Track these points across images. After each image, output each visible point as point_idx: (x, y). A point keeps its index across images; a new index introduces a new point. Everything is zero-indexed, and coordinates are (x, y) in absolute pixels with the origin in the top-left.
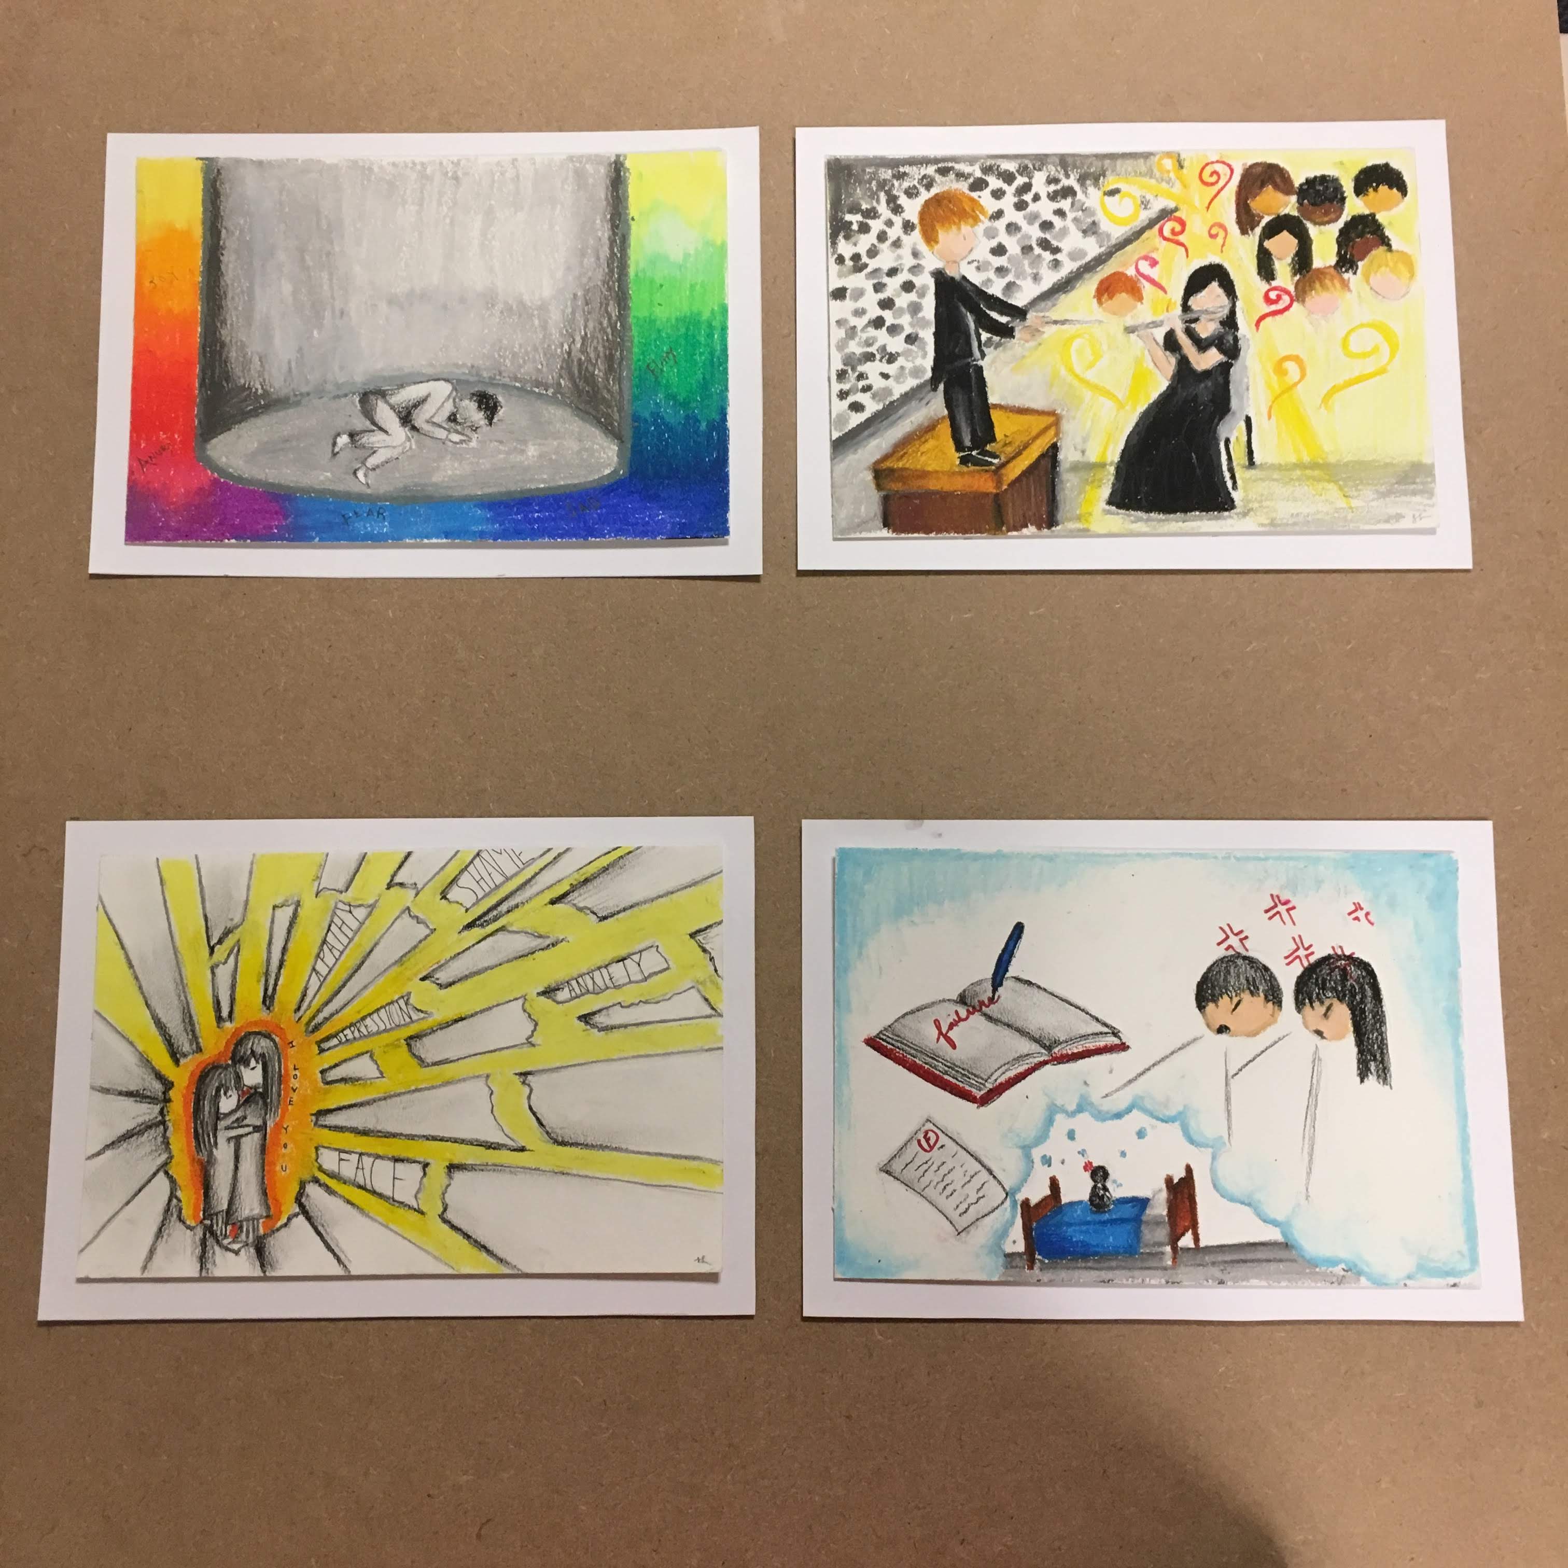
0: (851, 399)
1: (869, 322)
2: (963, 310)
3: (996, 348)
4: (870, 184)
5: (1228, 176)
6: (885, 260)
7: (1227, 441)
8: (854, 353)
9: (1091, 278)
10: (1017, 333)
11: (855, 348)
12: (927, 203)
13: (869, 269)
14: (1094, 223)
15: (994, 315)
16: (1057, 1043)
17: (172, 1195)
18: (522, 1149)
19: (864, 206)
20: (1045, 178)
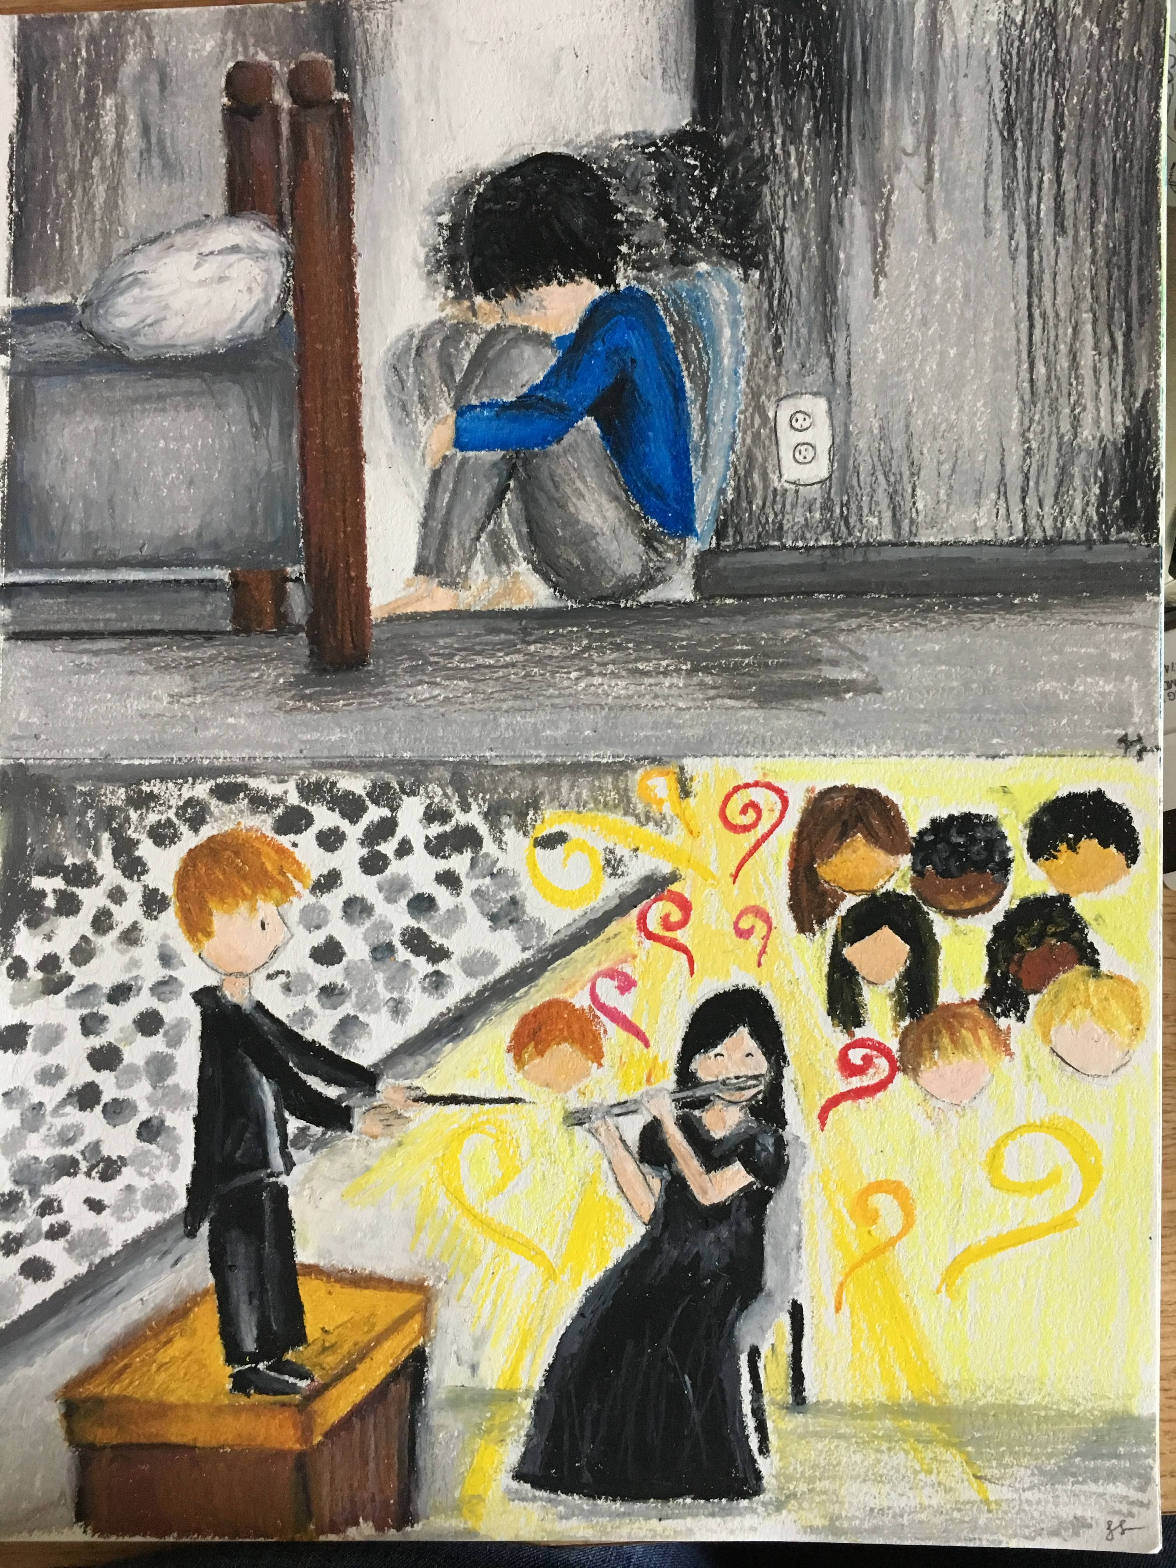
0: (26, 1253)
1: (69, 1095)
2: (255, 1071)
3: (314, 1151)
4: (83, 815)
5: (777, 814)
7: (754, 1354)
8: (36, 1159)
9: (505, 1010)
10: (357, 1121)
12: (193, 855)
13: (74, 988)
14: (514, 902)
15: (314, 1082)
19: (68, 862)
20: (422, 809)
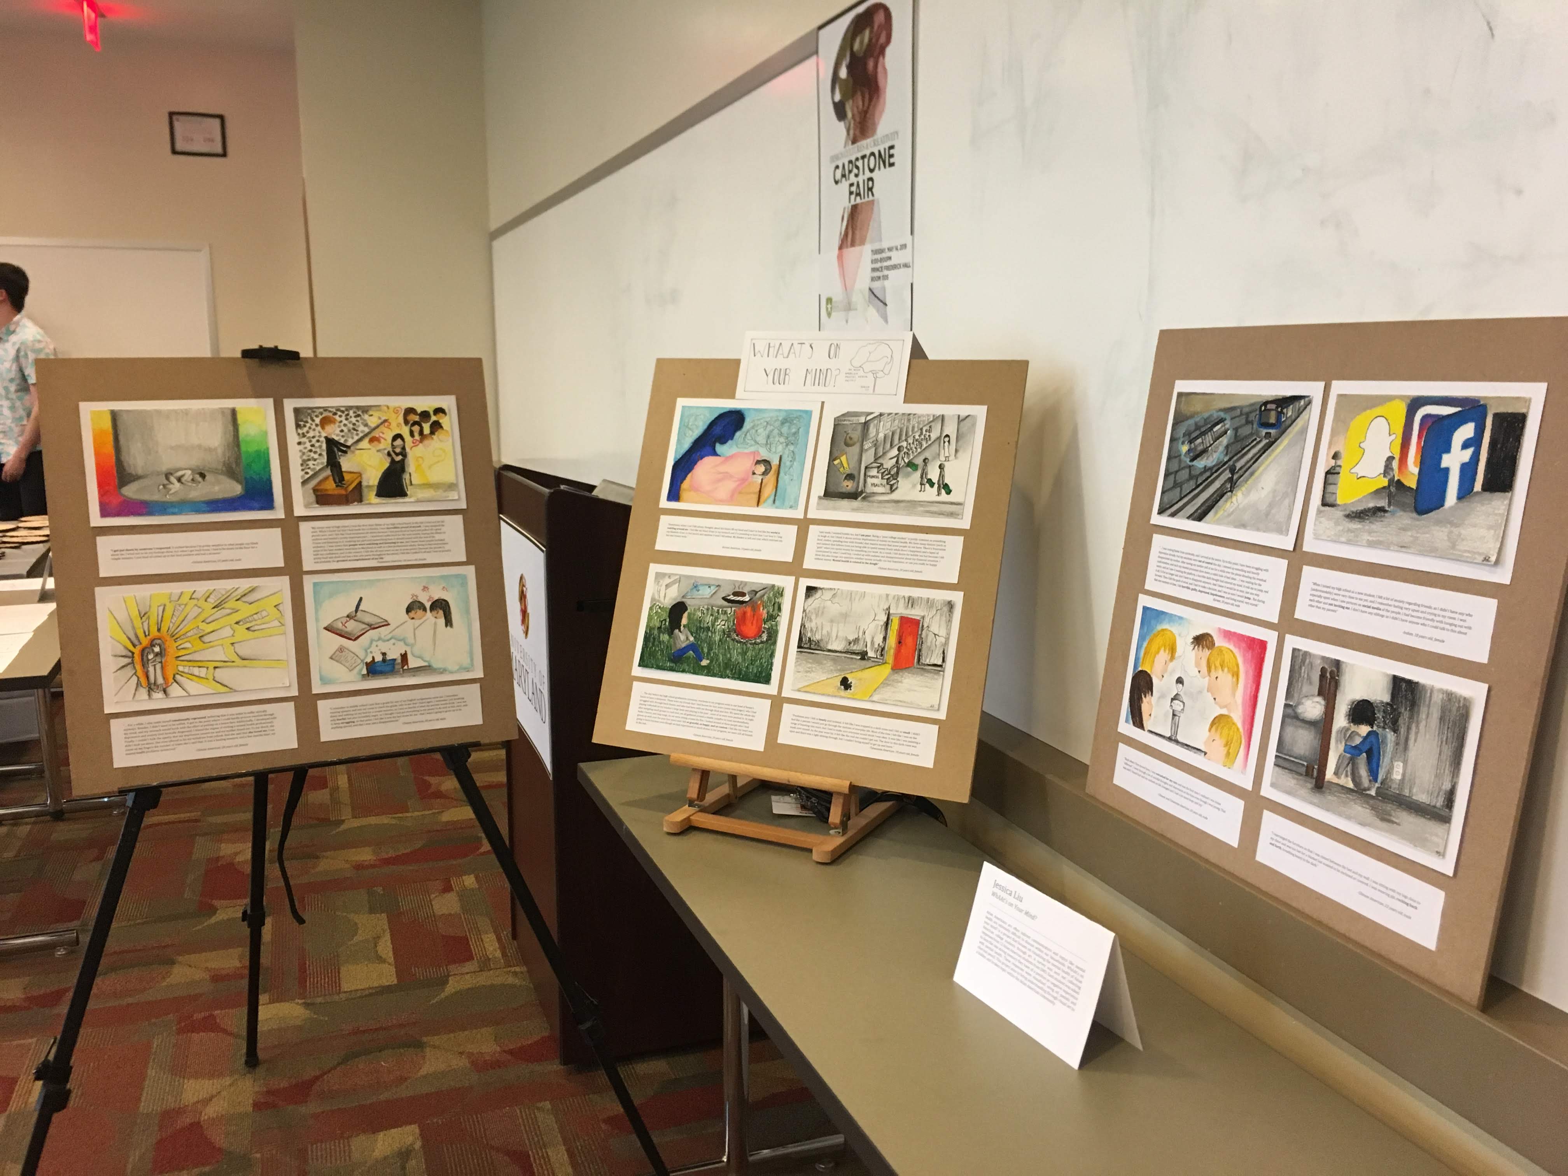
0: (305, 471)
1: (308, 450)
2: (334, 447)
4: (306, 414)
6: (311, 434)
7: (405, 479)
8: (305, 459)
9: (367, 437)
10: (348, 452)
11: (305, 457)
12: (322, 419)
13: (307, 437)
14: (367, 423)
15: (342, 448)
16: (372, 625)
17: (138, 680)
18: (233, 662)
19: (304, 419)
20: (352, 412)
